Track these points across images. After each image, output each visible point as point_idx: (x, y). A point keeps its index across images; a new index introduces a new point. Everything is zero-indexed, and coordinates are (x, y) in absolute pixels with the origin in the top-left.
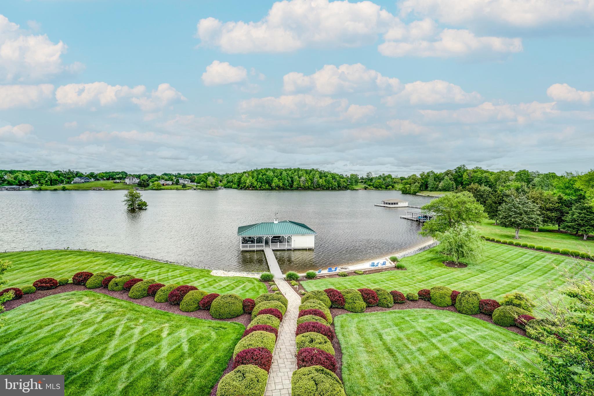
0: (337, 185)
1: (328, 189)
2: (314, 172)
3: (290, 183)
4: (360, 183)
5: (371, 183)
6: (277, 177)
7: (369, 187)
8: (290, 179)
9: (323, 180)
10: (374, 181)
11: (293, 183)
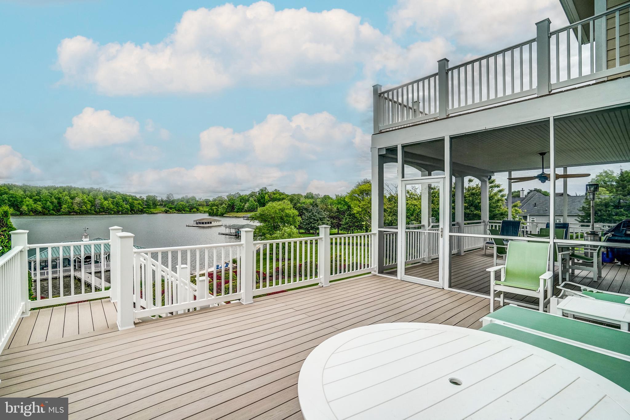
0: (129, 208)
4: (159, 205)
5: (173, 206)
7: (170, 210)
10: (175, 204)
11: (60, 206)
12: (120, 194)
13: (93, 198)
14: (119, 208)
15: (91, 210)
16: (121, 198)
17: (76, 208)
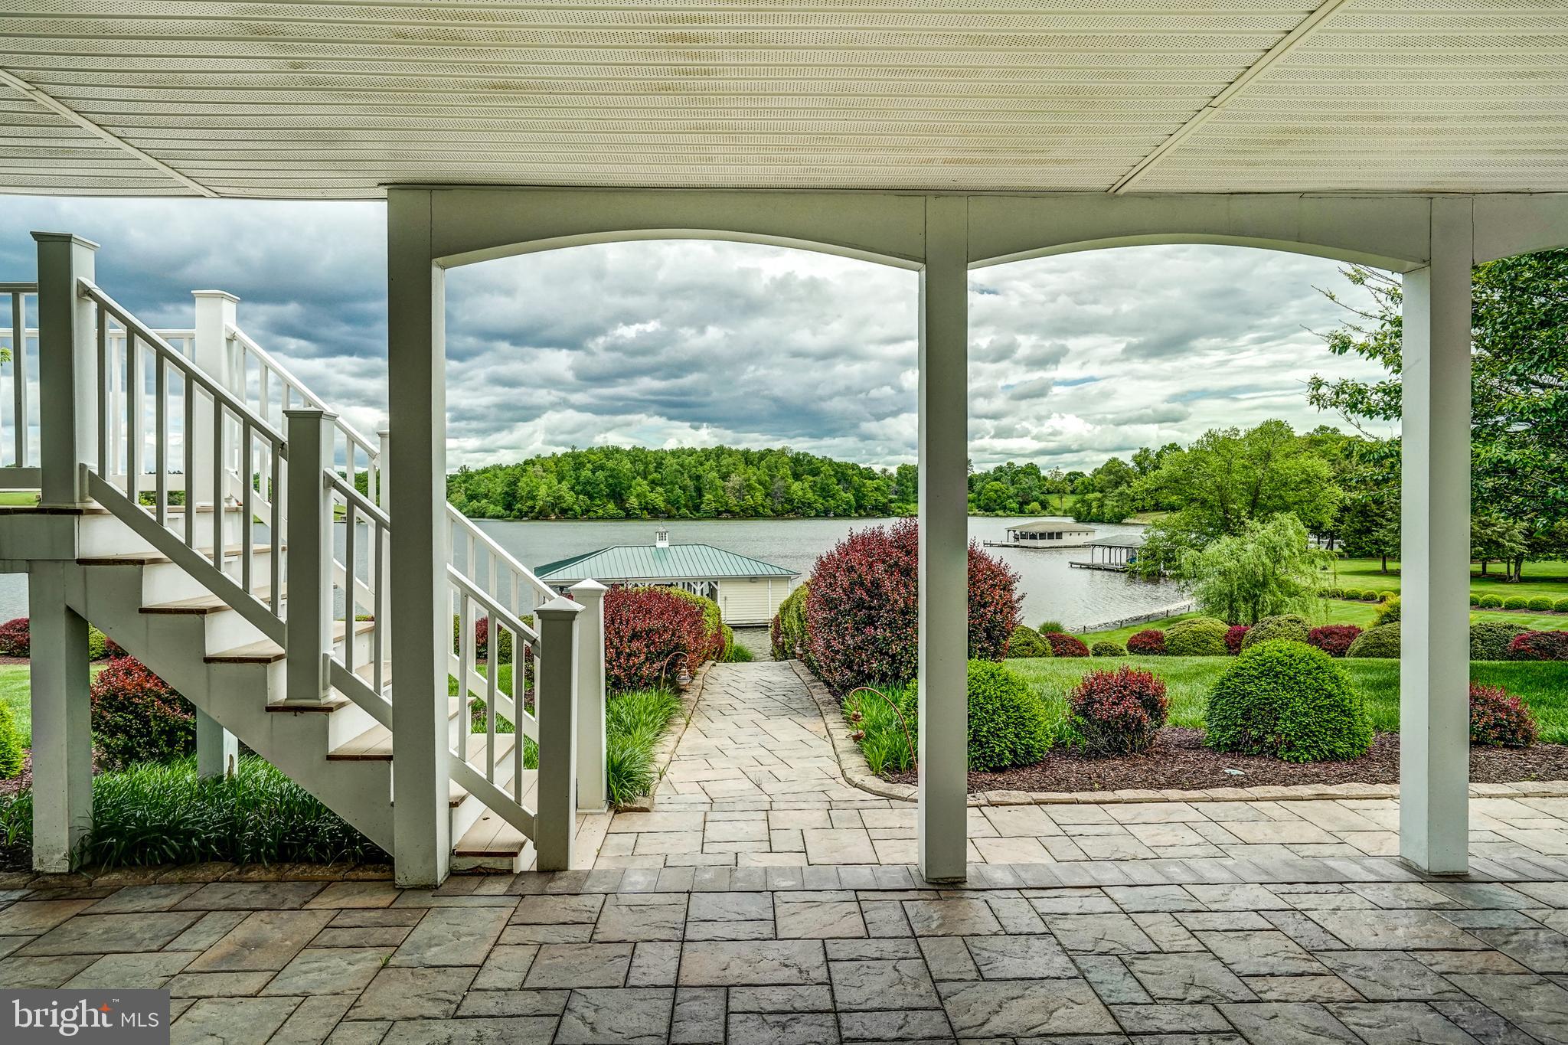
0: (853, 502)
1: (822, 514)
2: (773, 460)
3: (690, 497)
6: (645, 478)
8: (690, 484)
9: (806, 485)
10: (978, 486)
11: (700, 496)
13: (768, 475)
14: (827, 501)
16: (833, 473)
17: (732, 501)
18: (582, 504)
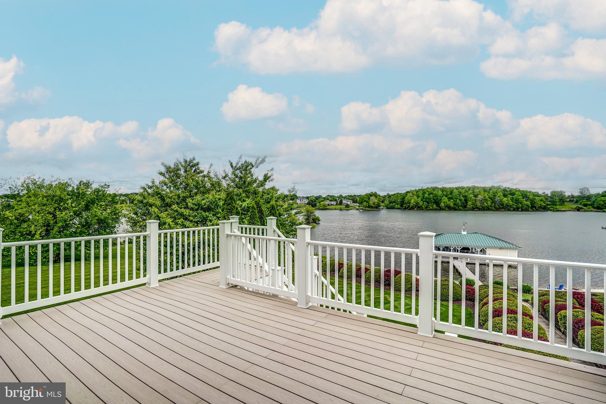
0: (530, 205)
1: (517, 209)
2: (495, 190)
3: (463, 203)
5: (589, 203)
6: (446, 197)
7: (584, 208)
8: (463, 198)
9: (509, 199)
10: (593, 199)
11: (467, 203)
12: (519, 191)
13: (493, 195)
14: (518, 205)
15: (491, 207)
16: (521, 194)
17: (479, 204)
18: (425, 205)
